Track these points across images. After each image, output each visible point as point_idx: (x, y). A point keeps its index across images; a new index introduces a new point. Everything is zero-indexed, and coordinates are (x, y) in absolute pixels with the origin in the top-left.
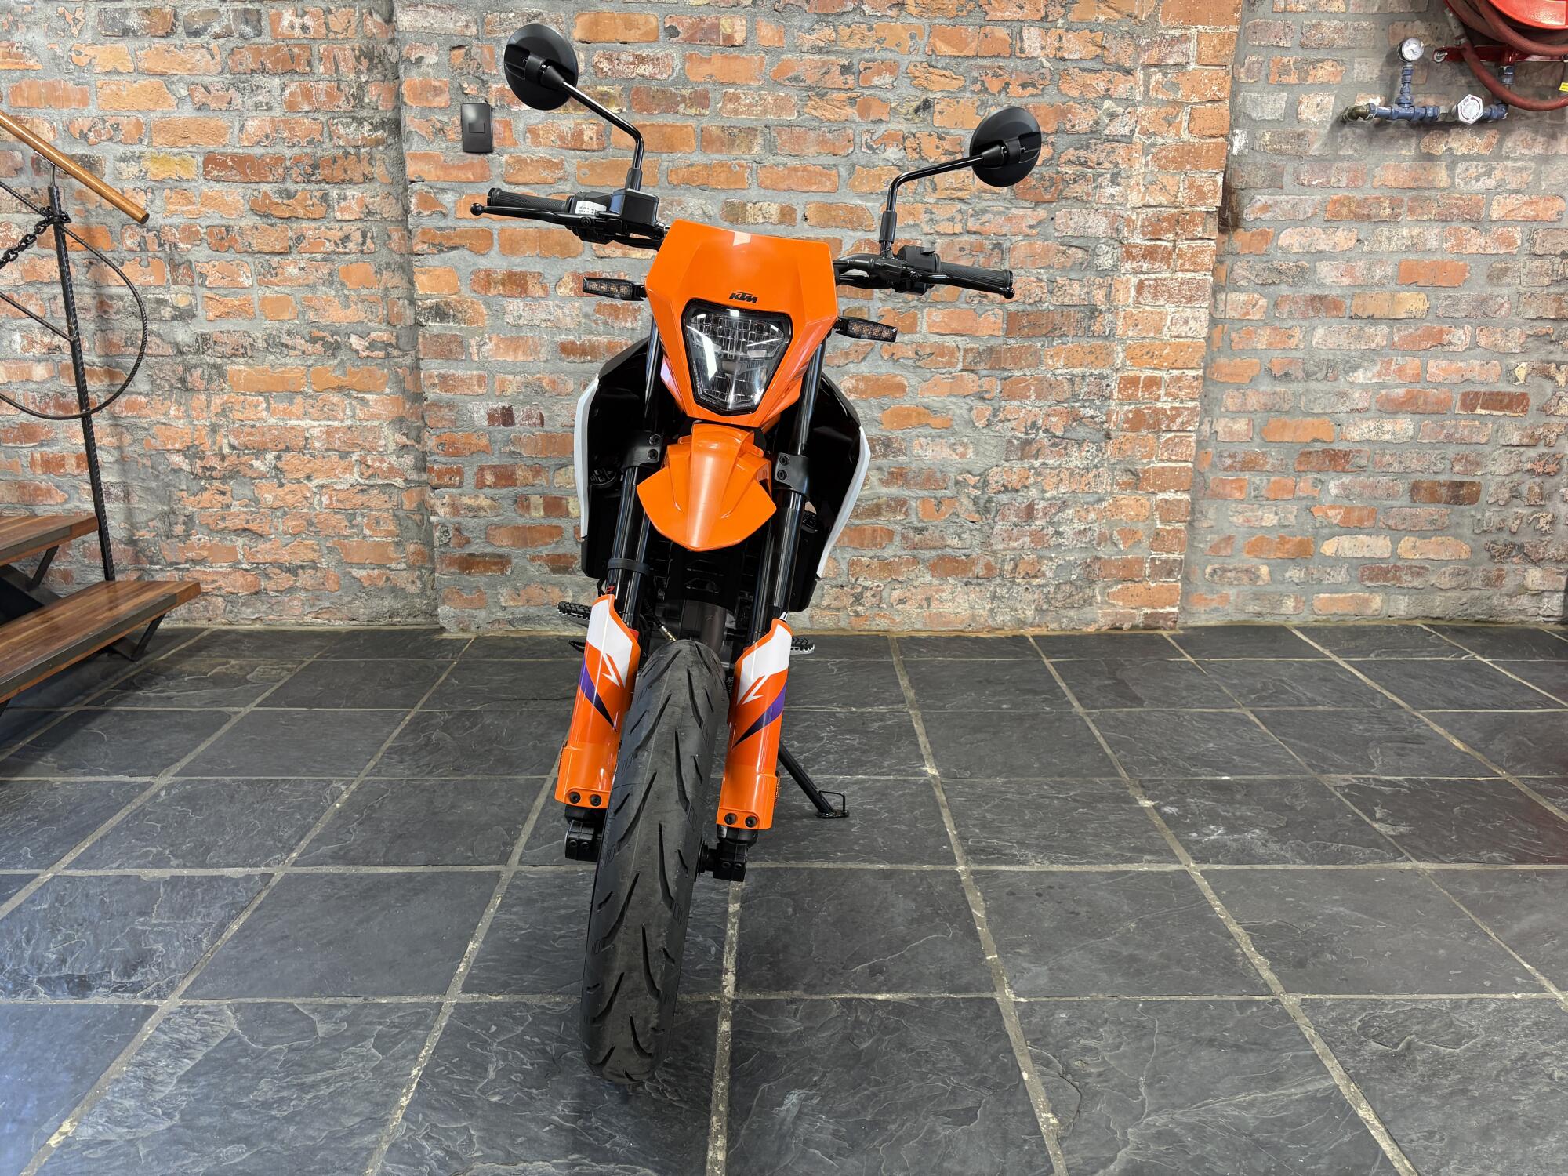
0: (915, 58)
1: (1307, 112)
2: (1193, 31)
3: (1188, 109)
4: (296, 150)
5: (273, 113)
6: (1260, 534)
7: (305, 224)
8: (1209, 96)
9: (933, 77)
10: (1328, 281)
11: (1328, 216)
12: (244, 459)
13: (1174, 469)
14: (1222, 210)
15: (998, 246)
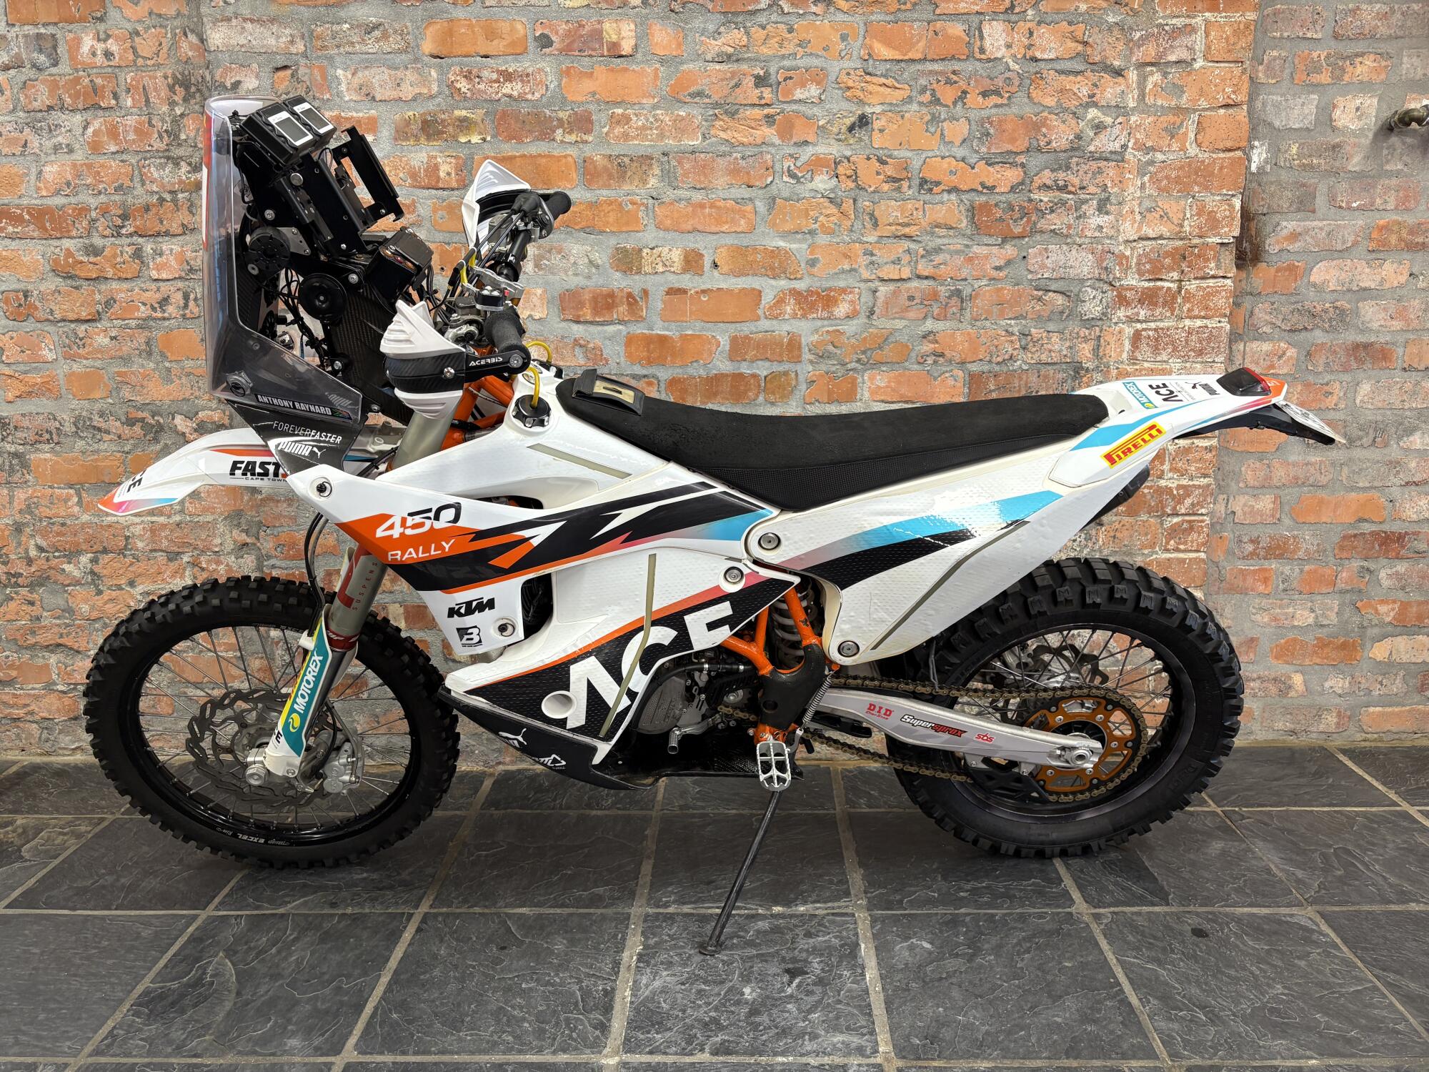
0: (847, 64)
1: (1345, 117)
2: (1198, 21)
3: (1195, 117)
4: (103, 198)
5: (74, 156)
6: (1290, 635)
7: (115, 285)
8: (1222, 101)
9: (870, 88)
10: (1375, 325)
11: (1373, 246)
12: (54, 562)
13: (1183, 561)
14: (1239, 240)
15: (958, 293)
